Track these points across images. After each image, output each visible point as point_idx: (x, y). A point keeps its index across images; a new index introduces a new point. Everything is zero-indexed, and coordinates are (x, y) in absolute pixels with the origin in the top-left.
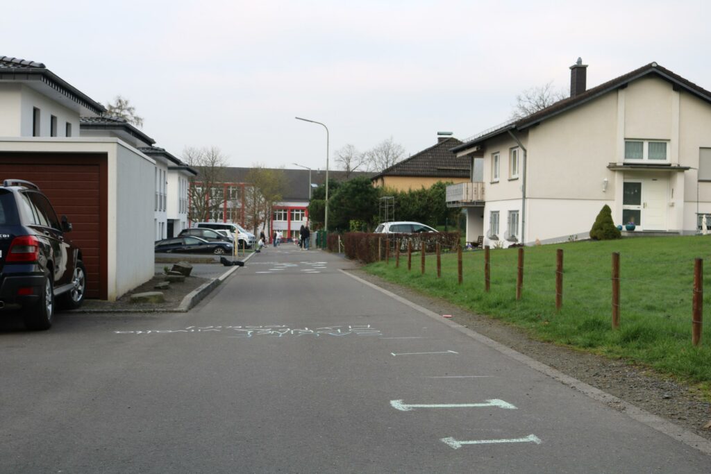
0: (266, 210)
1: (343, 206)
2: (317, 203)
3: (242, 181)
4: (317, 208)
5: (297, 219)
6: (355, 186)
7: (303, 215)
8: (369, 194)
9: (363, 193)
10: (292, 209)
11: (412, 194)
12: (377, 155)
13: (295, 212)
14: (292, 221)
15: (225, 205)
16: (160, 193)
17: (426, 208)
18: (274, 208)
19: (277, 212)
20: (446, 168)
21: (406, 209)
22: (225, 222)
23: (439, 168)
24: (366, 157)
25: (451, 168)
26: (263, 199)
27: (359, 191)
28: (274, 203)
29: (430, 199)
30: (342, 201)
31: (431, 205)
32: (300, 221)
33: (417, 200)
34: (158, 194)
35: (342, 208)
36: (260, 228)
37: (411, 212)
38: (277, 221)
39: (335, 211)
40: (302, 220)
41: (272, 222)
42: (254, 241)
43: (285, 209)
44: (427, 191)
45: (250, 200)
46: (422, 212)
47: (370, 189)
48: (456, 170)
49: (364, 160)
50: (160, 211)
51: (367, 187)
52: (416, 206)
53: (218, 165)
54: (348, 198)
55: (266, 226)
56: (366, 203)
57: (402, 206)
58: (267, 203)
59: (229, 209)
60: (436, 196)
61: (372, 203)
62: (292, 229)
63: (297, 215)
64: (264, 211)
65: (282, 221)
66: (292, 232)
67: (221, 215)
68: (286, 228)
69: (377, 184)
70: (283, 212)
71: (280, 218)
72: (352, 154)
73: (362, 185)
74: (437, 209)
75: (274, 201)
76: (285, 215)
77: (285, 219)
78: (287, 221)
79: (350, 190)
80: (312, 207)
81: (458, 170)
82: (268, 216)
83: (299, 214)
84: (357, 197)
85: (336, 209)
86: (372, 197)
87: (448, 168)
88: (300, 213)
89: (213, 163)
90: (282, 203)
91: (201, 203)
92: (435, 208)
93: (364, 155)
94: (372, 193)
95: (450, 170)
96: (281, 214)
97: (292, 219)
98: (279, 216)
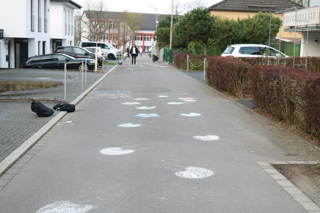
0: (131, 35)
1: (186, 30)
2: (162, 30)
3: (118, 19)
4: (162, 33)
5: (148, 40)
6: (196, 14)
7: (151, 38)
8: (207, 21)
9: (202, 20)
10: (145, 35)
11: (241, 22)
12: (193, 5)
13: (147, 36)
14: (145, 41)
15: (109, 32)
16: (72, 25)
17: (251, 33)
18: (136, 34)
19: (137, 36)
20: (254, 6)
21: (236, 34)
22: (100, 41)
23: (250, 5)
24: (187, 6)
25: (258, 6)
26: (129, 29)
27: (200, 19)
28: (135, 31)
29: (255, 26)
30: (186, 26)
31: (256, 31)
32: (149, 41)
33: (245, 26)
34: (71, 25)
35: (186, 32)
36: (128, 44)
37: (240, 36)
38: (137, 41)
39: (180, 34)
40: (150, 40)
42: (120, 55)
43: (141, 34)
44: (252, 20)
45: (122, 30)
46: (249, 36)
47: (207, 17)
48: (261, 7)
49: (186, 7)
50: (69, 34)
51: (205, 16)
52: (244, 31)
53: (104, 10)
54: (191, 24)
55: (131, 43)
56: (205, 29)
57: (233, 31)
58: (132, 31)
59: (111, 34)
60: (259, 24)
61: (210, 28)
62: (145, 45)
63: (148, 38)
64: (130, 35)
65: (140, 41)
66: (145, 47)
67: (107, 37)
68: (142, 45)
69: (213, 14)
70: (140, 36)
71: (138, 39)
72: (179, 5)
73: (201, 13)
74: (260, 34)
75: (135, 29)
76: (141, 38)
77: (141, 40)
78: (142, 41)
79: (192, 18)
80: (158, 32)
81: (263, 7)
82: (132, 38)
84: (198, 23)
85: (181, 32)
86: (209, 23)
87: (256, 6)
88: (149, 37)
89: (101, 8)
90: (139, 31)
91: (94, 30)
92: (259, 33)
93: (186, 4)
94: (209, 20)
95: (257, 7)
96: (139, 37)
97: (145, 40)
98: (138, 38)
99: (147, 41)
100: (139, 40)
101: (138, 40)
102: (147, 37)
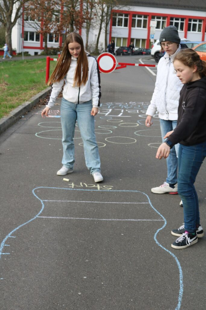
5: (139, 26)
10: (134, 14)
13: (137, 18)
14: (133, 28)
18: (114, 13)
19: (118, 17)
28: (114, 7)
32: (142, 28)
38: (117, 27)
41: (111, 28)
43: (127, 14)
55: (103, 31)
62: (132, 37)
65: (123, 27)
66: (132, 40)
68: (126, 36)
76: (126, 21)
77: (126, 25)
78: (127, 28)
83: (141, 20)
96: (122, 19)
97: (133, 25)
98: (119, 21)
99: (136, 28)
100: (121, 26)
101: (118, 25)
102: (138, 20)
